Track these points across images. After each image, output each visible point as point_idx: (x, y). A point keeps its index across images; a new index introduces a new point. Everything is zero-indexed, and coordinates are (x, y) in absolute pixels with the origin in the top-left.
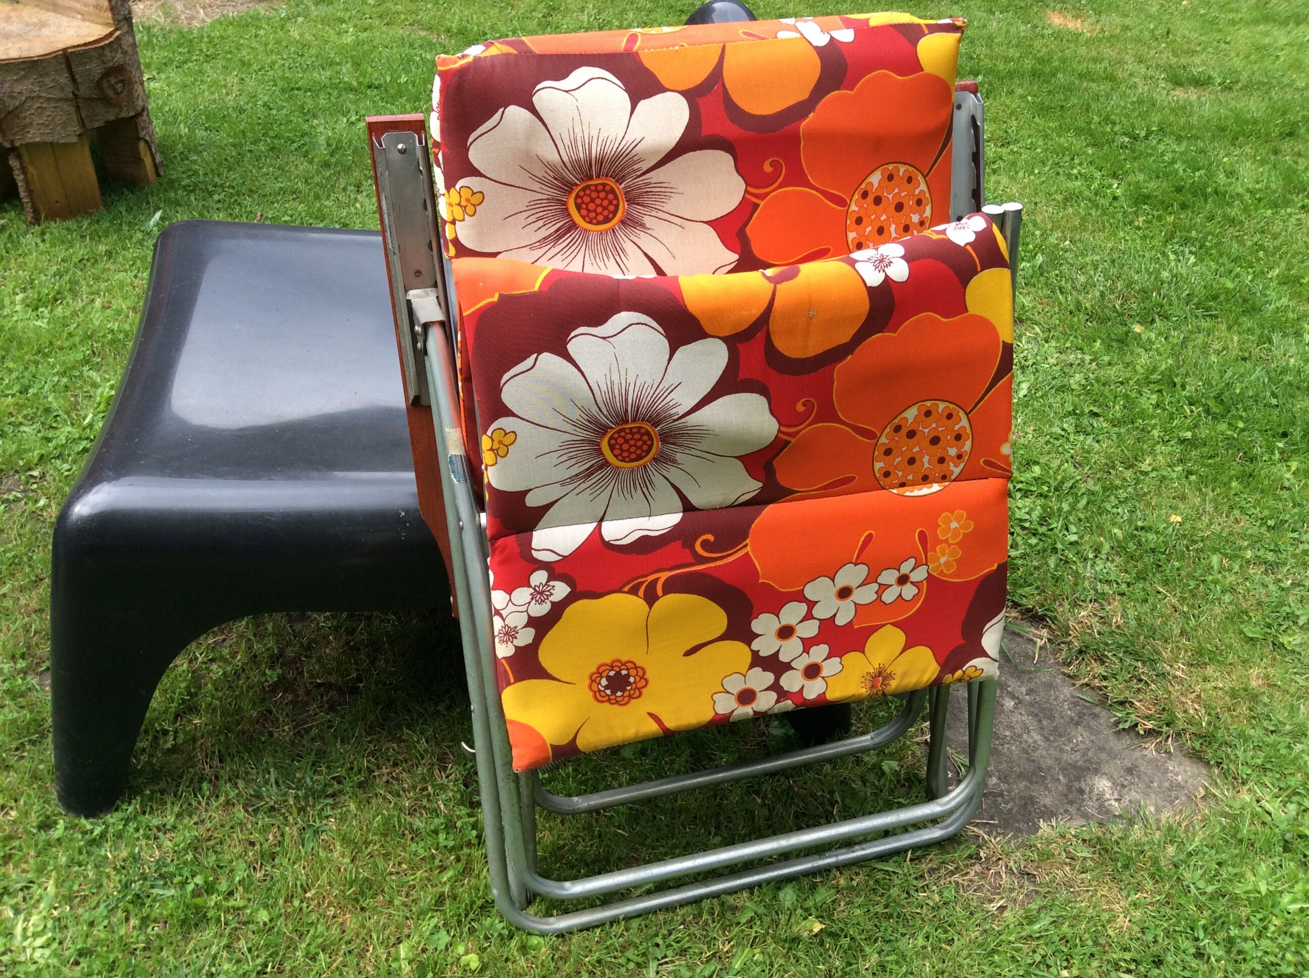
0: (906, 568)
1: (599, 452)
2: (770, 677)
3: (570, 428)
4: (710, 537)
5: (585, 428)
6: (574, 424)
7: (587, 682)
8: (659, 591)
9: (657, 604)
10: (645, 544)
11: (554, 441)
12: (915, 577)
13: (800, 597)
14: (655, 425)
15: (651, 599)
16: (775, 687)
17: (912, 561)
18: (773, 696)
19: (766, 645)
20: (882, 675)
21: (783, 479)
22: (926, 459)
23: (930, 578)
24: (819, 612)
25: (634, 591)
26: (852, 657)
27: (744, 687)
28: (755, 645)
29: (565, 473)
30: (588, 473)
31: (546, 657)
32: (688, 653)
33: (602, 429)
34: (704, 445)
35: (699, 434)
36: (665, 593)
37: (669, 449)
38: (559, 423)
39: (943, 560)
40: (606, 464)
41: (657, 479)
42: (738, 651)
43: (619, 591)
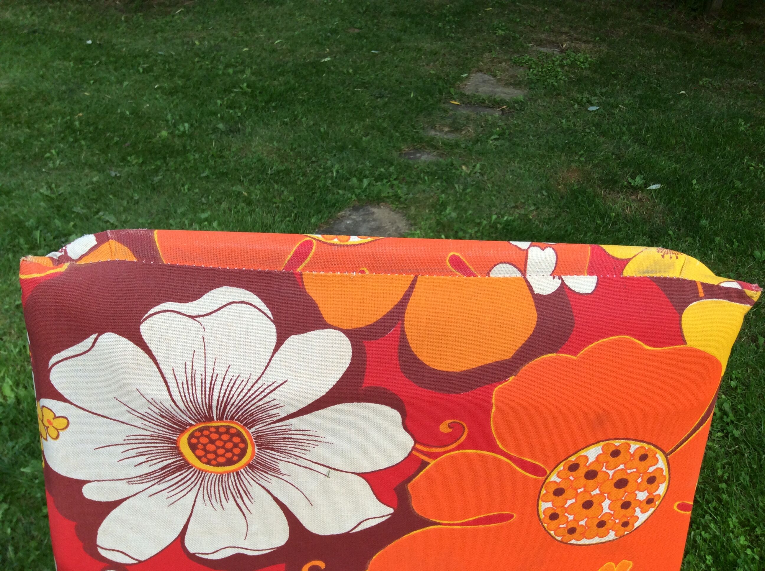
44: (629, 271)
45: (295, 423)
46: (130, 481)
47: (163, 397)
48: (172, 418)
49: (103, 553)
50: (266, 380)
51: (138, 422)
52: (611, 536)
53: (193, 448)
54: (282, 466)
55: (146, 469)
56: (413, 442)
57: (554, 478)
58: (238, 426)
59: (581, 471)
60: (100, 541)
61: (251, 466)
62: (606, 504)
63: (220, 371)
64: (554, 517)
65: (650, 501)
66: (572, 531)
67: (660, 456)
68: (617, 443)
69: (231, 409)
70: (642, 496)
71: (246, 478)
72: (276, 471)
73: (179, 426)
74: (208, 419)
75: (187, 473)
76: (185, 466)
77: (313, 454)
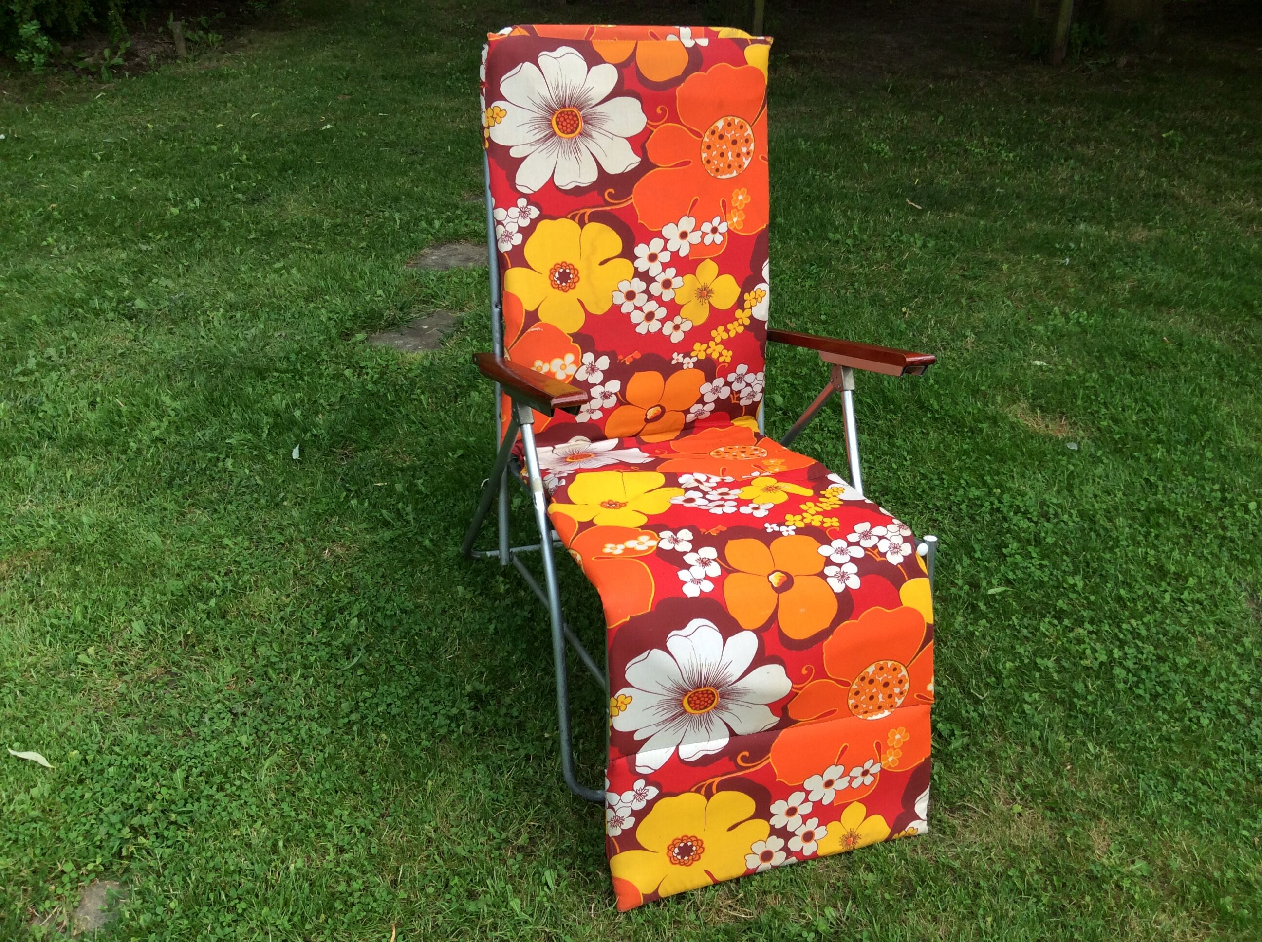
0: (867, 766)
1: (682, 705)
2: (781, 842)
3: (665, 693)
4: (747, 754)
5: (675, 692)
6: (668, 690)
7: (666, 851)
8: (714, 789)
9: (713, 798)
10: (706, 760)
11: (655, 700)
12: (872, 771)
13: (801, 788)
14: (717, 688)
15: (709, 795)
16: (785, 849)
17: (871, 761)
18: (783, 854)
19: (778, 821)
20: (851, 837)
21: (792, 715)
22: (880, 696)
23: (882, 771)
24: (813, 797)
25: (698, 791)
26: (833, 825)
27: (765, 849)
28: (773, 821)
29: (659, 718)
30: (674, 718)
31: (641, 836)
32: (730, 829)
33: (686, 692)
34: (746, 699)
35: (744, 692)
36: (718, 791)
37: (724, 702)
38: (659, 689)
39: (890, 759)
40: (685, 712)
41: (716, 719)
42: (762, 826)
43: (689, 791)
44: (720, 36)
45: (598, 109)
46: (531, 144)
47: (547, 95)
48: (549, 106)
49: (518, 187)
50: (586, 86)
51: (536, 109)
52: (735, 174)
53: (557, 123)
54: (594, 134)
55: (538, 137)
56: (645, 120)
57: (706, 139)
58: (576, 111)
59: (717, 135)
60: (518, 181)
61: (581, 134)
62: (730, 154)
63: (568, 82)
64: (709, 162)
65: (748, 153)
66: (717, 170)
67: (748, 127)
68: (729, 118)
69: (574, 100)
70: (744, 150)
71: (578, 140)
72: (591, 136)
73: (552, 111)
74: (565, 107)
75: (555, 138)
76: (554, 134)
77: (606, 126)
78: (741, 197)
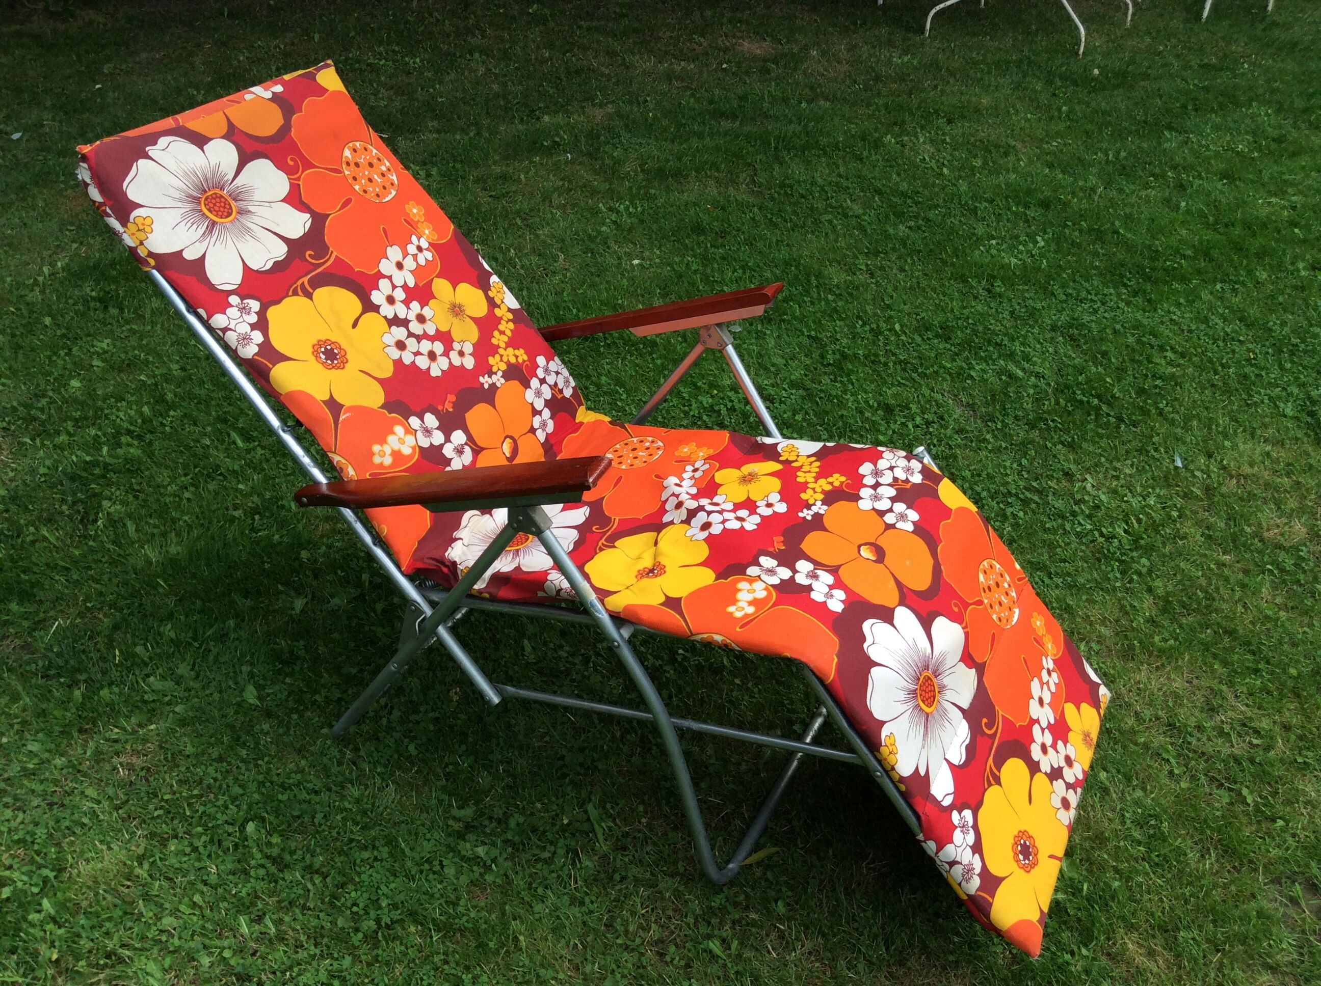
45: (238, 182)
46: (200, 240)
47: (179, 184)
48: (191, 196)
49: (219, 287)
51: (180, 204)
52: (394, 193)
53: (209, 210)
54: (250, 208)
55: (201, 231)
56: (285, 174)
57: (347, 172)
58: (218, 191)
60: (214, 281)
61: (239, 213)
62: (376, 177)
63: (193, 166)
64: (365, 191)
65: (389, 170)
66: (378, 196)
67: (370, 147)
68: (350, 145)
70: (384, 168)
71: (240, 219)
72: (250, 212)
73: (196, 200)
74: (205, 192)
75: (218, 227)
76: (214, 223)
77: (257, 196)
78: (415, 211)
